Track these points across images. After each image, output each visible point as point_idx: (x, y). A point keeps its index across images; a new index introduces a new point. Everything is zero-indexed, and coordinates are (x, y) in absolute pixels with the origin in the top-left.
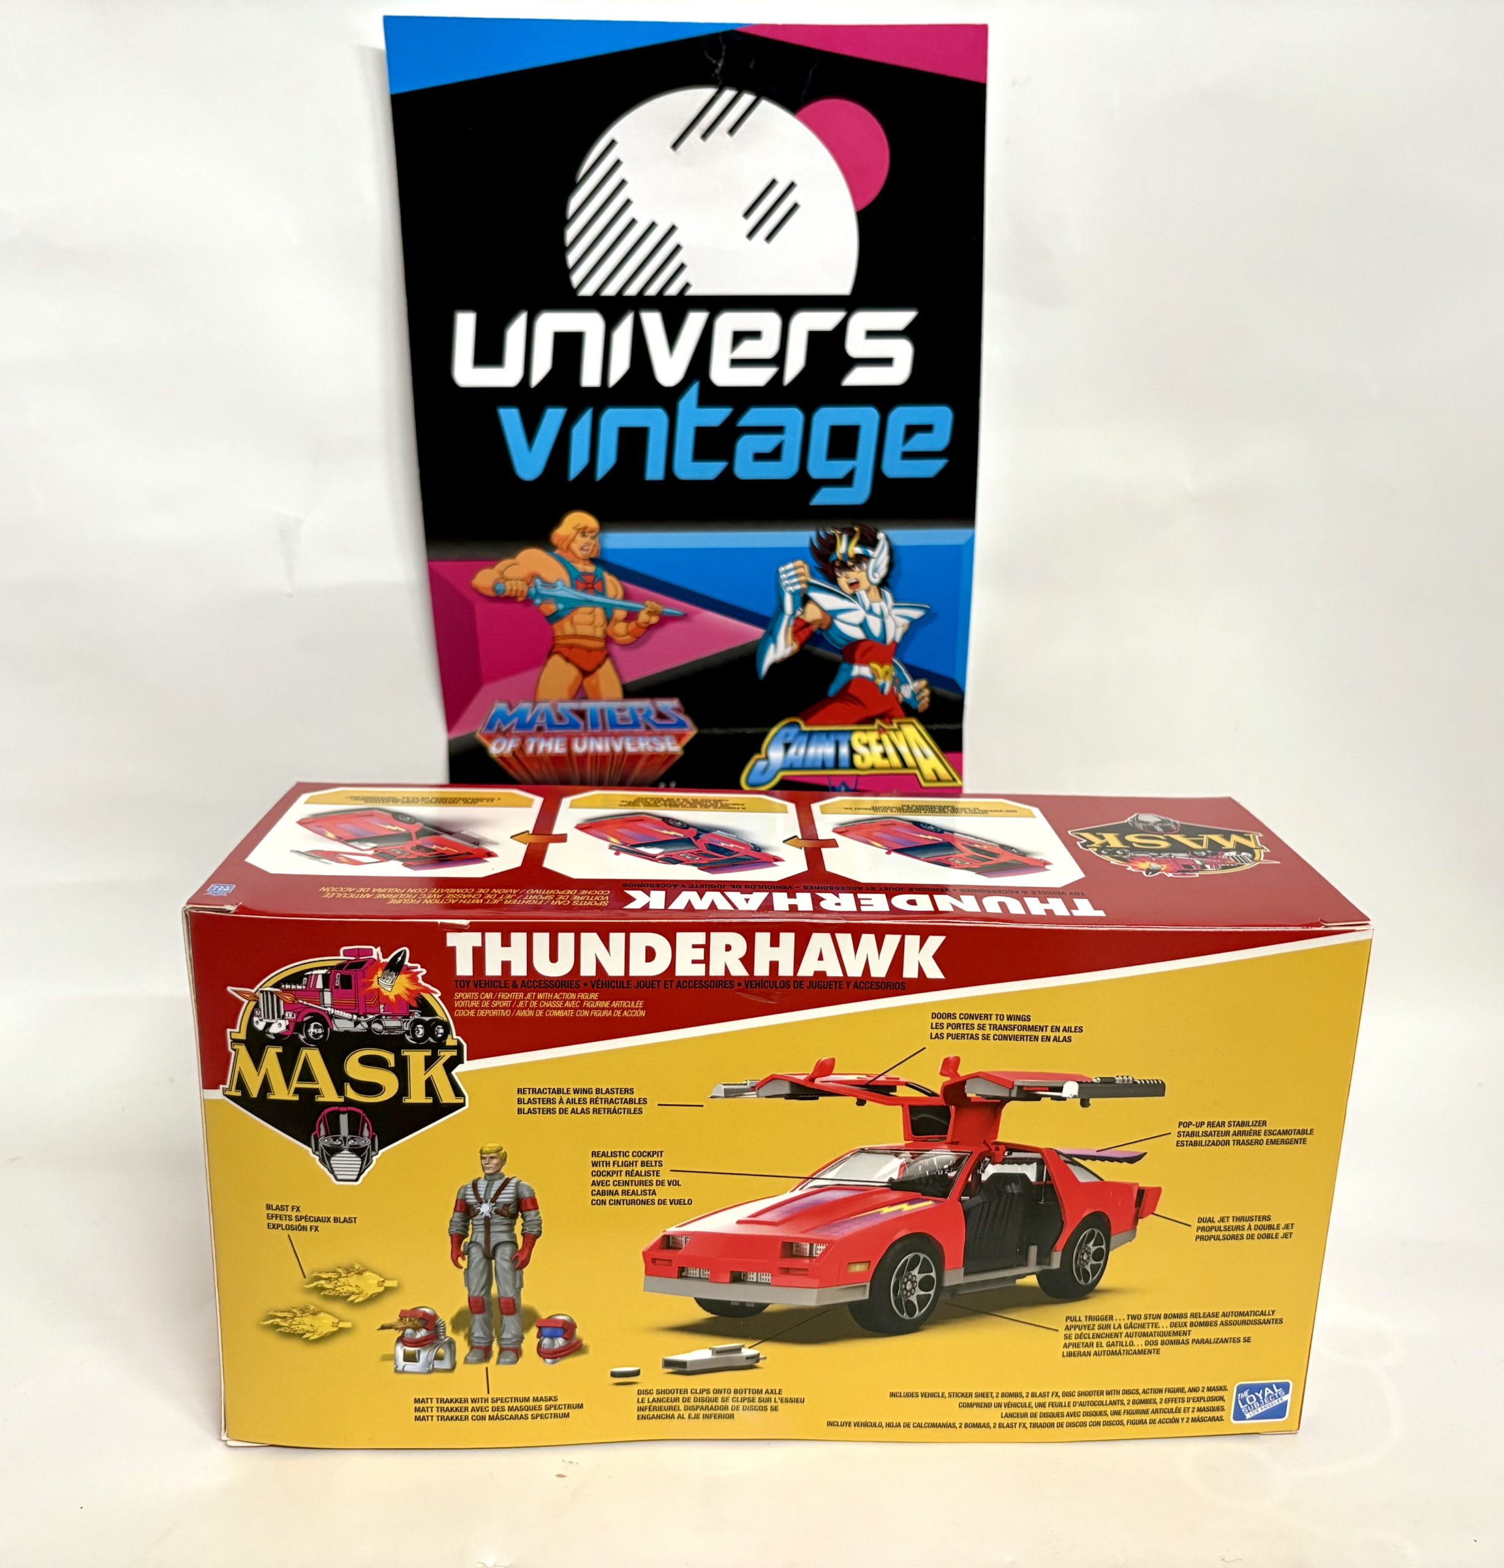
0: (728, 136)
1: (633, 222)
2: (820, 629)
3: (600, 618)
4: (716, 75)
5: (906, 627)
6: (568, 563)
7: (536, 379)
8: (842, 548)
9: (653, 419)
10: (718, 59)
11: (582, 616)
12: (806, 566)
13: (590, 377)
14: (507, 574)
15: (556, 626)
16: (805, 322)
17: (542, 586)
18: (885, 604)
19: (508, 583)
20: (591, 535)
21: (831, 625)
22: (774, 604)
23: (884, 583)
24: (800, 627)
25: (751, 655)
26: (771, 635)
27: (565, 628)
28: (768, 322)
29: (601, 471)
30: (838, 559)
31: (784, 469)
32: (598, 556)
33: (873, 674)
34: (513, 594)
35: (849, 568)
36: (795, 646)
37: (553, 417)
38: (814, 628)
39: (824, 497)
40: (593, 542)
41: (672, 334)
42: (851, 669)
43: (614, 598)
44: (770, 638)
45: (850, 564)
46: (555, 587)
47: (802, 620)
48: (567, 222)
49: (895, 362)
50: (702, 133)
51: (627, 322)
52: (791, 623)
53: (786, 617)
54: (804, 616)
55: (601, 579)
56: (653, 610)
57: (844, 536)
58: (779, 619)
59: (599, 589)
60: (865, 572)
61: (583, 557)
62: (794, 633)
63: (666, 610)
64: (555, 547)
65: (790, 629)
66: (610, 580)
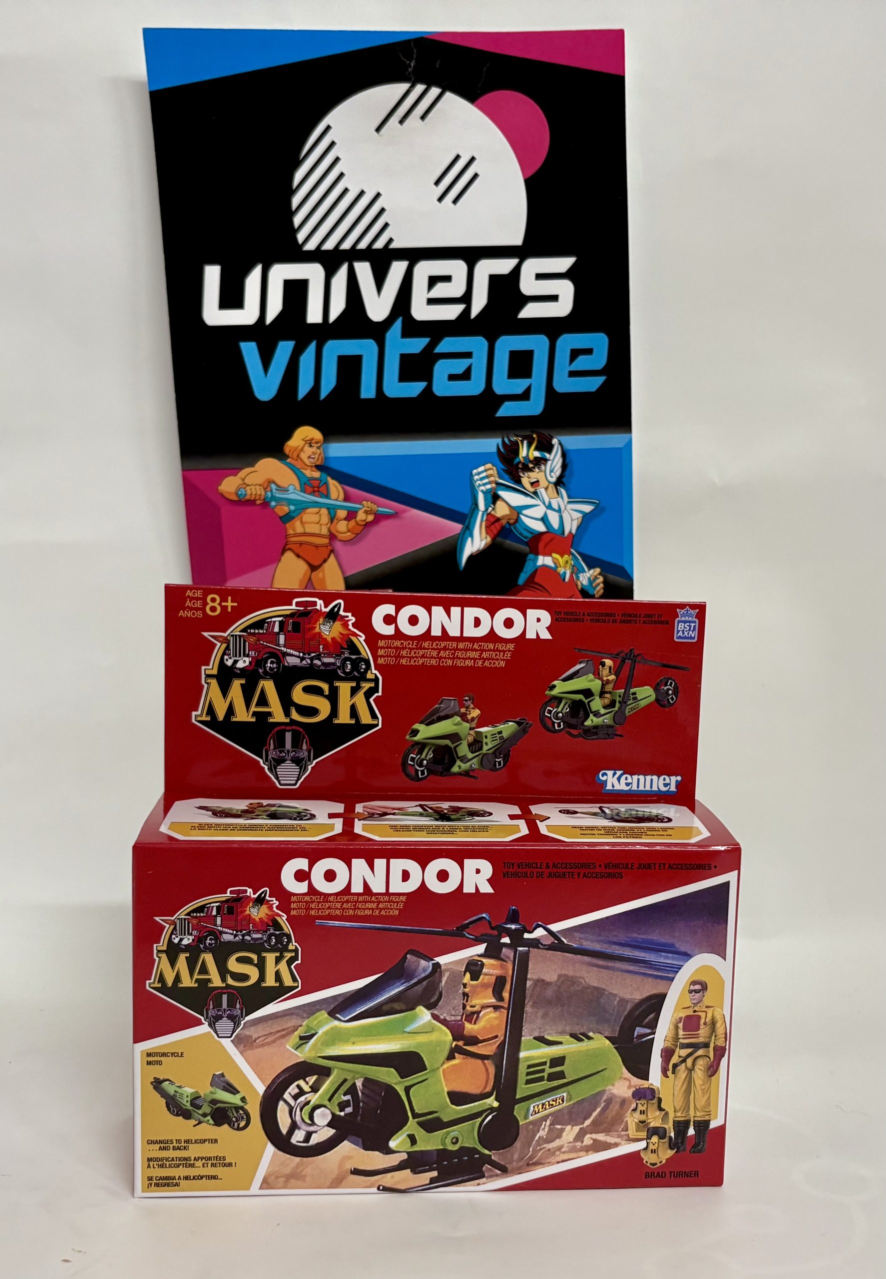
0: (420, 121)
1: (346, 190)
2: (508, 522)
3: (325, 519)
4: (409, 73)
5: (580, 520)
6: (298, 469)
7: (270, 317)
8: (523, 452)
9: (365, 348)
10: (411, 61)
11: (310, 516)
12: (494, 468)
13: (314, 315)
14: (246, 481)
15: (288, 525)
16: (486, 268)
17: (276, 490)
18: (561, 500)
19: (248, 488)
20: (316, 445)
21: (518, 520)
22: (469, 503)
23: (559, 482)
24: (492, 522)
25: (452, 548)
26: (468, 530)
27: (296, 527)
28: (457, 268)
29: (324, 393)
30: (520, 462)
31: (474, 387)
32: (322, 464)
33: (555, 563)
34: (253, 498)
35: (531, 470)
36: (489, 539)
37: (284, 349)
38: (504, 522)
39: (507, 410)
40: (318, 451)
41: (380, 280)
42: (536, 560)
43: (337, 500)
44: (468, 532)
45: (531, 465)
46: (288, 491)
47: (493, 516)
48: (293, 192)
49: (560, 298)
50: (399, 119)
51: (343, 271)
52: (485, 518)
53: (480, 514)
54: (495, 512)
55: (325, 483)
56: (369, 509)
57: (525, 442)
58: (474, 516)
59: (325, 492)
60: (543, 473)
61: (310, 465)
62: (487, 527)
63: (380, 509)
64: (288, 457)
65: (484, 524)
66: (333, 485)
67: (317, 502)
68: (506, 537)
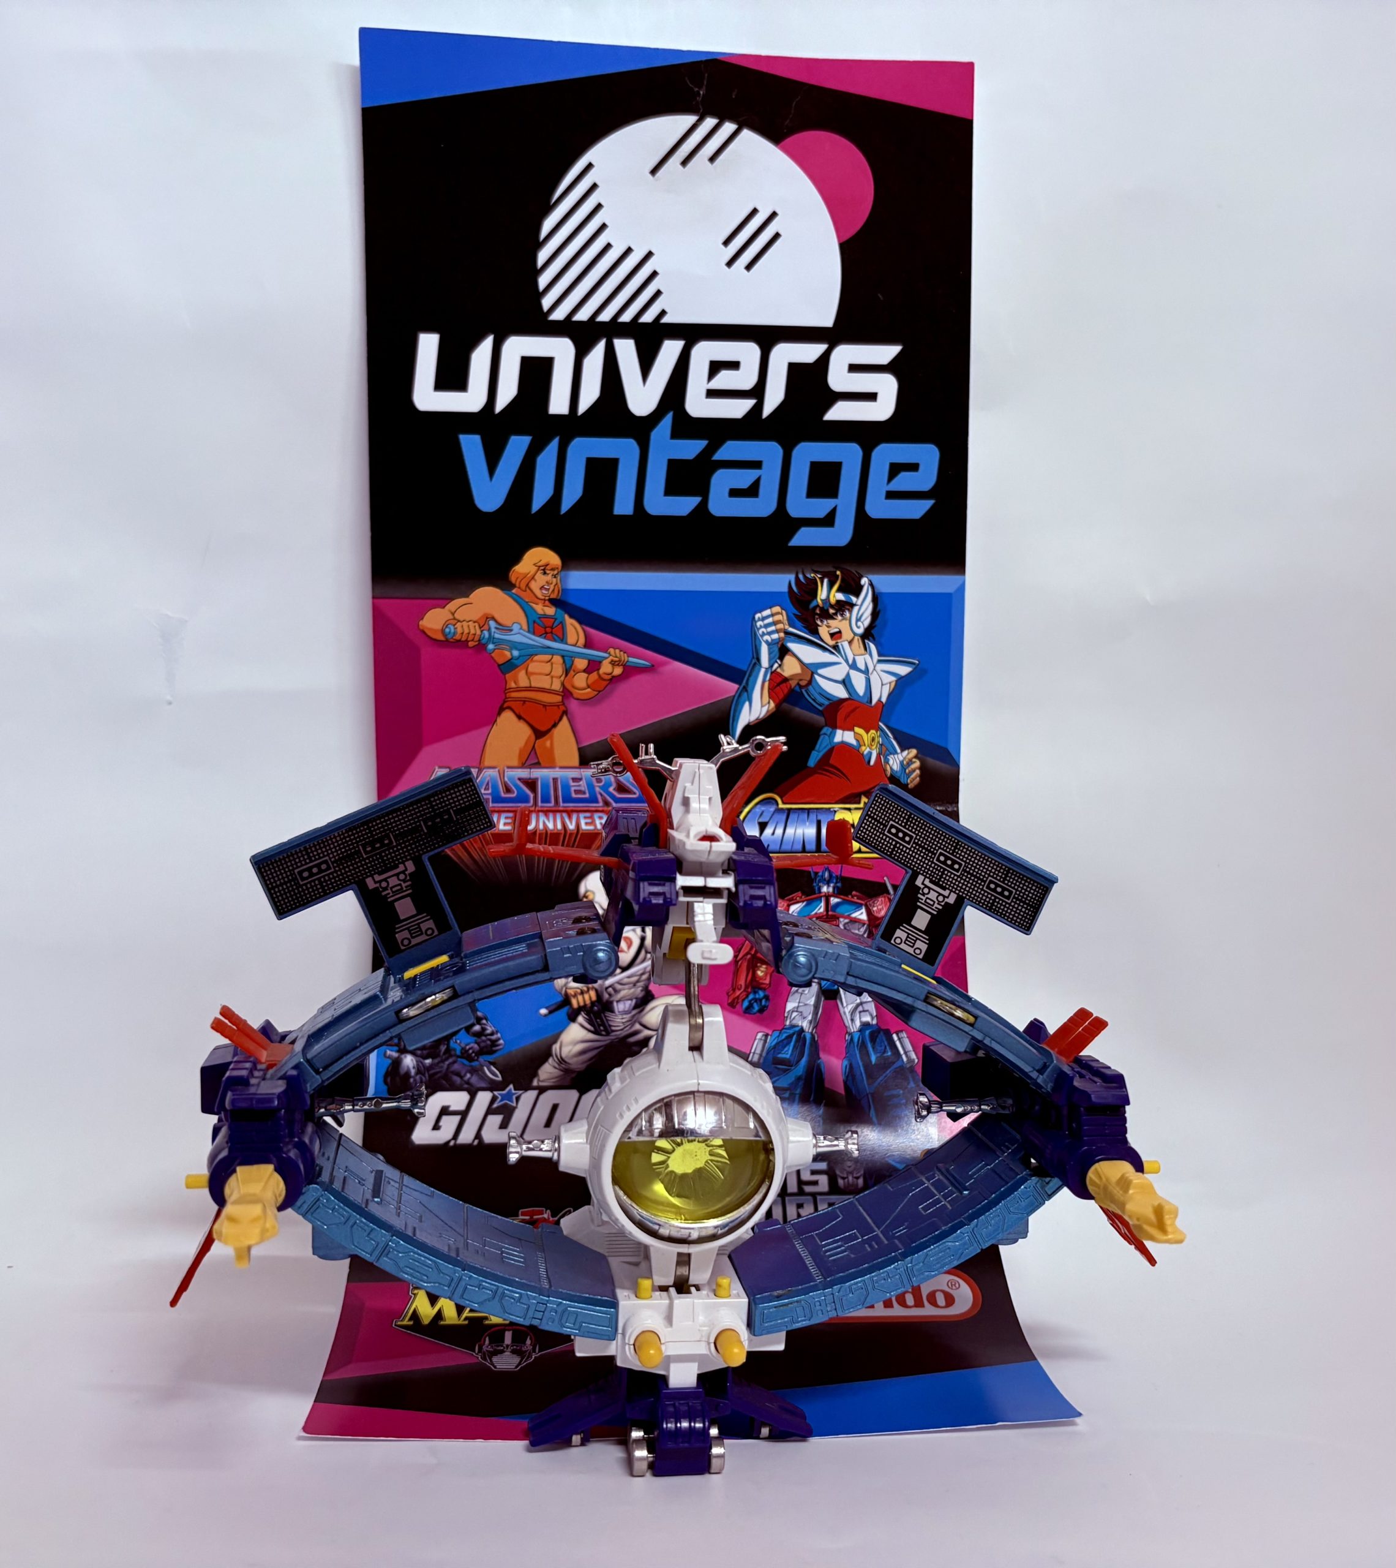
0: (708, 163)
1: (608, 246)
2: (798, 684)
3: (559, 670)
4: (697, 103)
5: (893, 685)
6: (527, 602)
7: (501, 404)
8: (822, 594)
10: (700, 88)
11: (538, 665)
12: (784, 612)
13: (558, 404)
14: (457, 616)
15: (508, 676)
16: (785, 354)
17: (496, 628)
18: (869, 658)
19: (459, 625)
20: (552, 572)
21: (811, 681)
22: (750, 655)
23: (868, 635)
24: (777, 682)
26: (745, 692)
27: (519, 679)
28: (748, 352)
30: (818, 606)
32: (559, 598)
33: (857, 741)
34: (463, 639)
35: (831, 617)
36: (772, 705)
38: (793, 683)
40: (554, 580)
41: (646, 364)
42: (833, 735)
43: (575, 645)
45: (832, 611)
46: (511, 630)
47: (780, 675)
48: (540, 245)
49: (879, 397)
50: (682, 159)
51: (600, 349)
52: (768, 678)
53: (763, 671)
54: (783, 670)
55: (561, 623)
56: (617, 659)
57: (826, 581)
58: (754, 674)
59: (561, 636)
60: (848, 621)
61: (543, 598)
62: (771, 690)
63: (631, 659)
64: (513, 586)
65: (767, 684)
66: (571, 624)
67: (549, 648)
68: (795, 705)
